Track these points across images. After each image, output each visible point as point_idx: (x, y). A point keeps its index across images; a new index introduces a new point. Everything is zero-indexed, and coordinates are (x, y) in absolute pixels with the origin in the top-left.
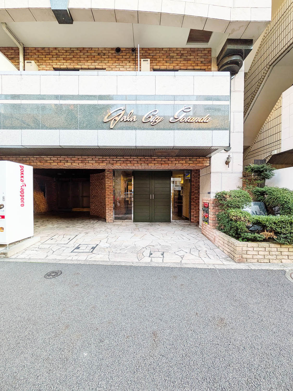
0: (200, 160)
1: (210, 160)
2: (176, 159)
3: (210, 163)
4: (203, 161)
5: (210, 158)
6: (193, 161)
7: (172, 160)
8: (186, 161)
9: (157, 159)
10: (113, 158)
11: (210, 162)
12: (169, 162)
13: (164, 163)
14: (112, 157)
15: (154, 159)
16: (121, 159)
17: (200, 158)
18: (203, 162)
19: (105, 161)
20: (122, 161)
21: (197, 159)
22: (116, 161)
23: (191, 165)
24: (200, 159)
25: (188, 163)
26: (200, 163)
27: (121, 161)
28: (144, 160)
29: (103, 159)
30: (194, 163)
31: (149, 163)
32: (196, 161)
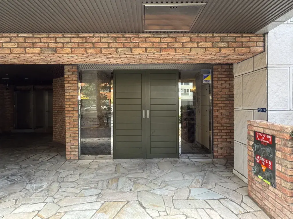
0: (243, 40)
1: (264, 39)
2: (191, 38)
3: (264, 47)
4: (250, 42)
5: (264, 36)
6: (228, 42)
7: (184, 40)
8: (213, 43)
9: (150, 39)
10: (56, 38)
11: (264, 44)
12: (177, 44)
13: (166, 46)
14: (52, 36)
15: (144, 39)
16: (74, 40)
17: (244, 35)
18: (251, 44)
19: (37, 44)
20: (76, 44)
21: (237, 38)
22: (63, 43)
23: (224, 51)
24: (243, 38)
25: (218, 47)
26: (243, 47)
27: (73, 44)
28: (123, 40)
29: (34, 39)
30: (231, 47)
31: (135, 47)
32: (235, 42)
